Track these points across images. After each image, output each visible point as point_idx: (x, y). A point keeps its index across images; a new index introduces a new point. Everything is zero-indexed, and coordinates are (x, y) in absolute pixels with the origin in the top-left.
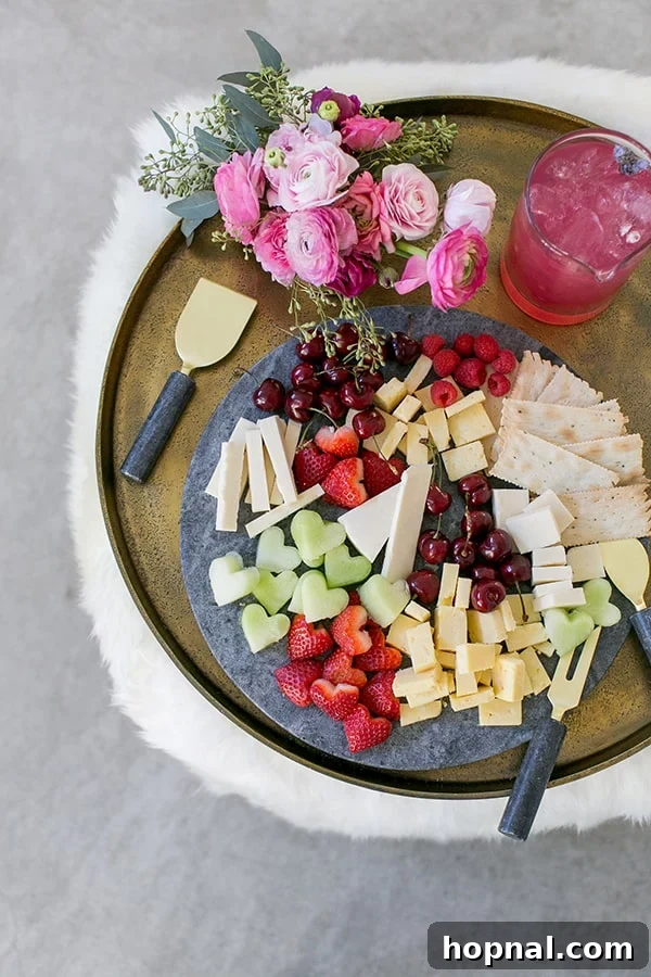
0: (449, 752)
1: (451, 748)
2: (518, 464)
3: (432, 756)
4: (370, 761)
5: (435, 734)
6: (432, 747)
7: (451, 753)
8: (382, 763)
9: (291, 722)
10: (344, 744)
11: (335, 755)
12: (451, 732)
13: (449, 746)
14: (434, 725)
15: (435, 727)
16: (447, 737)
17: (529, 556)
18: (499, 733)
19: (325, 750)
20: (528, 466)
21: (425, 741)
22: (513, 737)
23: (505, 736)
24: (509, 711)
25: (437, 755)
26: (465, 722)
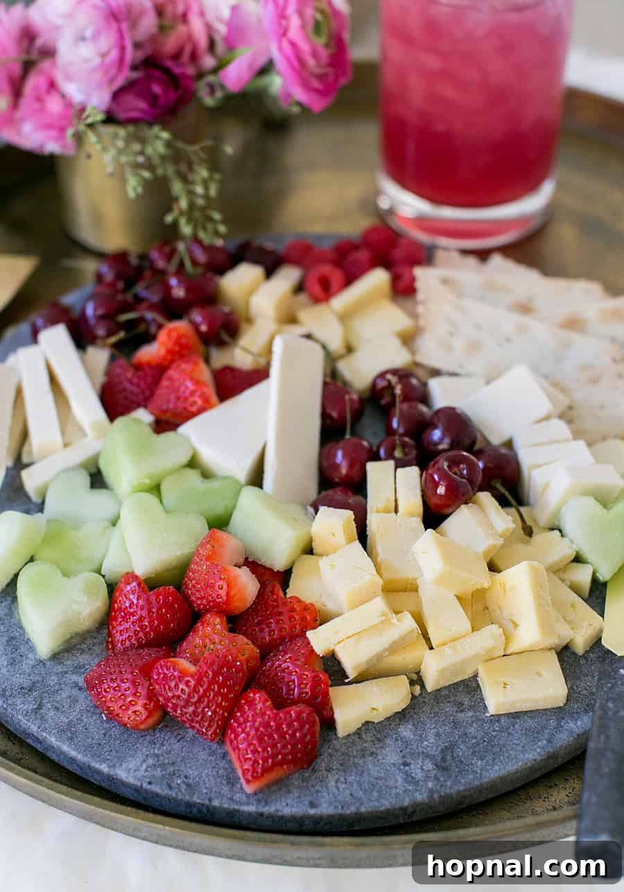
0: (442, 767)
1: (444, 759)
2: (459, 344)
3: (409, 778)
4: (288, 806)
5: (407, 743)
6: (405, 764)
7: (445, 769)
8: (312, 805)
9: (121, 759)
10: (231, 781)
11: (216, 803)
12: (438, 735)
13: (439, 759)
14: (401, 729)
15: (406, 731)
16: (431, 743)
17: (509, 444)
18: (530, 723)
19: (196, 799)
20: (474, 347)
21: (390, 755)
22: (559, 726)
23: (544, 728)
24: (539, 674)
25: (419, 775)
26: (461, 716)
